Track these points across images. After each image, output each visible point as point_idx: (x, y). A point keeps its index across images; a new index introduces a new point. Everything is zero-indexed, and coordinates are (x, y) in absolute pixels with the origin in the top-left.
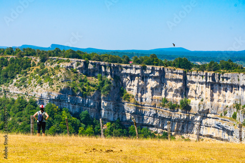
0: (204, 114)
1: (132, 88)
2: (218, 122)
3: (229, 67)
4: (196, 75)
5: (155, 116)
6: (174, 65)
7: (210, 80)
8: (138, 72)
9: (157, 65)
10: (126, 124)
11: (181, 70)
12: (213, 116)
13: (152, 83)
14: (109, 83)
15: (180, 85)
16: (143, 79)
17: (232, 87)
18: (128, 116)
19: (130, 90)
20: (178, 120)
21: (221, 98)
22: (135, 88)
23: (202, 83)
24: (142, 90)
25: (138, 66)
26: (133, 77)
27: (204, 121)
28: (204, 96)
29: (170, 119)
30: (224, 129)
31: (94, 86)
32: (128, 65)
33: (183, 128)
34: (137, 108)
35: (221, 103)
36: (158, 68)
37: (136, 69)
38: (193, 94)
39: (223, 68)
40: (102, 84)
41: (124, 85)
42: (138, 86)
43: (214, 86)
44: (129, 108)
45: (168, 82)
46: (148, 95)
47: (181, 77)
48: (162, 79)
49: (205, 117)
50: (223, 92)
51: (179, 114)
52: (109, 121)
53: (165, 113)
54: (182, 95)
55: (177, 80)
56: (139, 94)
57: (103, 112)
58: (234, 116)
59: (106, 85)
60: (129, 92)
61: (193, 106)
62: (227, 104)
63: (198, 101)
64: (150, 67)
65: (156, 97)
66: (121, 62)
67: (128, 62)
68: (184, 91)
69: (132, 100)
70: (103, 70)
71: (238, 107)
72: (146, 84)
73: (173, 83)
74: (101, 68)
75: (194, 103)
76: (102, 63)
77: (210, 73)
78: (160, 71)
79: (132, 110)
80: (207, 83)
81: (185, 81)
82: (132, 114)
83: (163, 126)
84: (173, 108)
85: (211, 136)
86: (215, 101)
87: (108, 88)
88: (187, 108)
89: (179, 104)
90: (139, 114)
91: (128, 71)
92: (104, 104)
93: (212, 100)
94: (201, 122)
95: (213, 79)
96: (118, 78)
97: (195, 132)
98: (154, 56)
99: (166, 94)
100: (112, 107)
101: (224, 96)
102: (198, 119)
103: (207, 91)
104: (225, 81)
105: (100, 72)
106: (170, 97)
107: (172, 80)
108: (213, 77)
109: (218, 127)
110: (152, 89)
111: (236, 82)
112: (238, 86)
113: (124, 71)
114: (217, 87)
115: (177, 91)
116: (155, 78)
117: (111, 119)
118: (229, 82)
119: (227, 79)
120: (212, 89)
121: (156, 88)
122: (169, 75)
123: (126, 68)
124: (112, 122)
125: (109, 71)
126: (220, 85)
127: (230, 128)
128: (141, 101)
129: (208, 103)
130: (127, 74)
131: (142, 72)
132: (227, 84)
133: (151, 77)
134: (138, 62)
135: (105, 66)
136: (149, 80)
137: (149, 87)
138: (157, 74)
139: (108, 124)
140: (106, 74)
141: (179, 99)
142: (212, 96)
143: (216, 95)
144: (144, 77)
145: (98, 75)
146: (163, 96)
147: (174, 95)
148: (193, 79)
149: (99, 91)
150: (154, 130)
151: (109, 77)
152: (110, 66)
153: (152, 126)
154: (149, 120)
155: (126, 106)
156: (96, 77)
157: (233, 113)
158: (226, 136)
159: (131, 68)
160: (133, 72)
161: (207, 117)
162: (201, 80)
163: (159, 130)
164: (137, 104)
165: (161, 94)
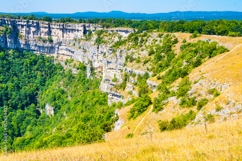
0: (60, 44)
1: (23, 31)
2: (66, 47)
3: (70, 21)
4: (55, 25)
5: (36, 45)
6: (43, 20)
7: (61, 27)
8: (25, 23)
9: (35, 20)
10: (21, 50)
11: (47, 23)
12: (64, 44)
13: (33, 29)
14: (10, 29)
15: (47, 30)
16: (28, 27)
17: (73, 30)
18: (22, 46)
19: (22, 33)
20: (47, 47)
21: (67, 36)
22: (24, 32)
23: (58, 29)
24: (28, 33)
25: (25, 20)
26: (23, 26)
27: (60, 47)
28: (59, 35)
29: (43, 47)
30: (69, 51)
31: (2, 31)
32: (20, 20)
33: (50, 51)
34: (26, 42)
35: (68, 38)
36: (35, 21)
37: (24, 22)
38: (54, 34)
39: (67, 21)
40: (7, 30)
41: (18, 30)
42: (26, 31)
43: (64, 30)
44: (22, 42)
45: (41, 28)
46: (31, 35)
47: (47, 26)
48: (38, 27)
49: (60, 45)
50: (68, 33)
51: (48, 44)
52: (12, 49)
53: (41, 44)
54: (48, 34)
55: (45, 28)
56: (27, 35)
57: (8, 44)
58: (74, 44)
59: (9, 31)
60: (21, 34)
61: (54, 40)
62: (70, 38)
63: (57, 37)
64: (31, 21)
65: (35, 36)
66: (16, 18)
67: (19, 18)
68: (49, 33)
69: (23, 38)
70: (7, 22)
71: (75, 40)
72: (30, 30)
73: (44, 29)
74: (5, 22)
75: (54, 38)
76: (5, 19)
77: (61, 24)
78: (36, 23)
79: (24, 42)
80: (60, 29)
81: (49, 27)
82: (24, 45)
83: (40, 50)
84: (44, 41)
85: (63, 54)
86: (65, 37)
87: (10, 32)
88: (51, 41)
89: (47, 39)
90: (27, 44)
91: (20, 23)
92: (8, 40)
93: (63, 37)
94: (58, 48)
95: (63, 27)
96: (15, 26)
97: (56, 52)
98: (33, 15)
99: (40, 35)
100: (13, 41)
101: (69, 35)
102: (57, 46)
103: (61, 33)
104: (69, 28)
105: (5, 23)
106: (42, 36)
107: (43, 27)
108: (63, 25)
109: (67, 50)
110: (33, 32)
111: (74, 28)
112: (75, 30)
113: (18, 23)
114: (65, 30)
115: (46, 33)
116: (34, 27)
117: (13, 47)
118: (71, 28)
119: (70, 26)
120: (63, 31)
121: (35, 31)
122: (41, 25)
123: (19, 21)
124: (14, 49)
125: (10, 23)
126: (66, 29)
127: (73, 50)
128: (28, 38)
129: (61, 38)
130: (19, 25)
131: (27, 24)
132: (70, 29)
133: (32, 26)
134: (25, 18)
135: (7, 21)
136: (31, 28)
137: (31, 31)
138: (35, 24)
139: (12, 50)
140: (8, 25)
141: (47, 37)
142: (63, 35)
143: (65, 35)
144: (29, 26)
145: (4, 25)
146: (39, 35)
147: (44, 35)
148: (53, 26)
149: (5, 33)
150: (35, 52)
151: (10, 26)
152: (10, 20)
153: (35, 51)
154: (33, 48)
155: (20, 41)
156: (3, 26)
157: (73, 43)
158: (71, 54)
159: (22, 22)
160: (22, 23)
161: (61, 45)
162: (57, 27)
163: (38, 52)
164: (26, 40)
165: (38, 35)
